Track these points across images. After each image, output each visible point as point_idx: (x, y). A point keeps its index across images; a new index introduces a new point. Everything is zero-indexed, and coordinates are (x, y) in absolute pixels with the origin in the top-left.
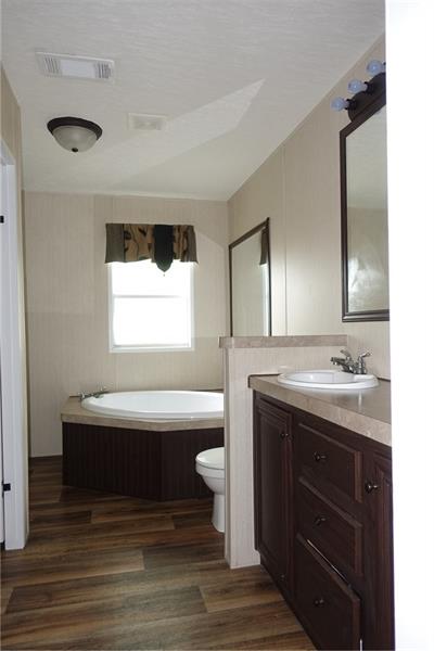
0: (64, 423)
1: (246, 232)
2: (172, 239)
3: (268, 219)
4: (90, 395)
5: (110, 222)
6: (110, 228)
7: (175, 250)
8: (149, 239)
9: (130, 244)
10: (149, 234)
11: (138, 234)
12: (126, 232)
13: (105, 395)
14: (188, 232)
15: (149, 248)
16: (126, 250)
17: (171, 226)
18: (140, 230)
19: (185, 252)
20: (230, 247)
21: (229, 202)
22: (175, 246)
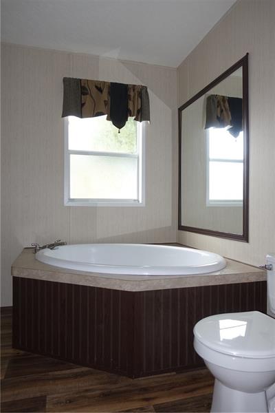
0: (14, 278)
1: (197, 92)
2: (127, 97)
3: (248, 54)
4: (44, 247)
5: (68, 76)
6: (67, 82)
7: (131, 107)
8: (105, 96)
9: (87, 99)
10: (105, 91)
11: (94, 90)
12: (83, 88)
13: (60, 247)
14: (142, 93)
15: (106, 105)
16: (83, 105)
17: (126, 86)
18: (96, 87)
19: (139, 111)
20: (180, 110)
21: (178, 69)
22: (131, 103)
